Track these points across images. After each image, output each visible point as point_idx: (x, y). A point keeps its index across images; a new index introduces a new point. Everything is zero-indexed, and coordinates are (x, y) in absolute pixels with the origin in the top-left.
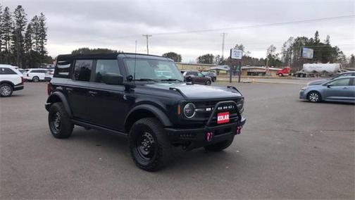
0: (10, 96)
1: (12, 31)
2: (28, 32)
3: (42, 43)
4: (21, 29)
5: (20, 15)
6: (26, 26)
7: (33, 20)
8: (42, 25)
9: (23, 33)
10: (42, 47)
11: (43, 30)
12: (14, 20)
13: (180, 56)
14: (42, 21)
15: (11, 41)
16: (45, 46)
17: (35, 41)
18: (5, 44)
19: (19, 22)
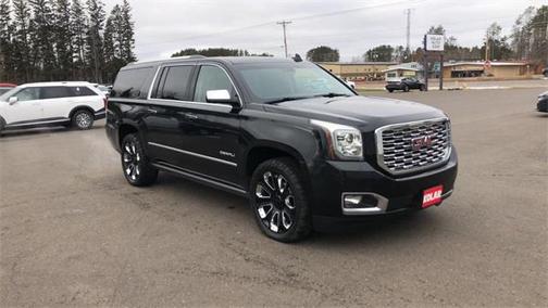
0: (90, 128)
1: (86, 30)
2: (108, 31)
3: (128, 46)
4: (97, 27)
5: (96, 7)
6: (105, 22)
7: (114, 12)
8: (127, 18)
9: (101, 33)
10: (129, 52)
11: (128, 26)
12: (87, 14)
13: (336, 51)
14: (126, 12)
15: (85, 46)
16: (132, 50)
17: (118, 43)
18: (78, 51)
19: (95, 17)
